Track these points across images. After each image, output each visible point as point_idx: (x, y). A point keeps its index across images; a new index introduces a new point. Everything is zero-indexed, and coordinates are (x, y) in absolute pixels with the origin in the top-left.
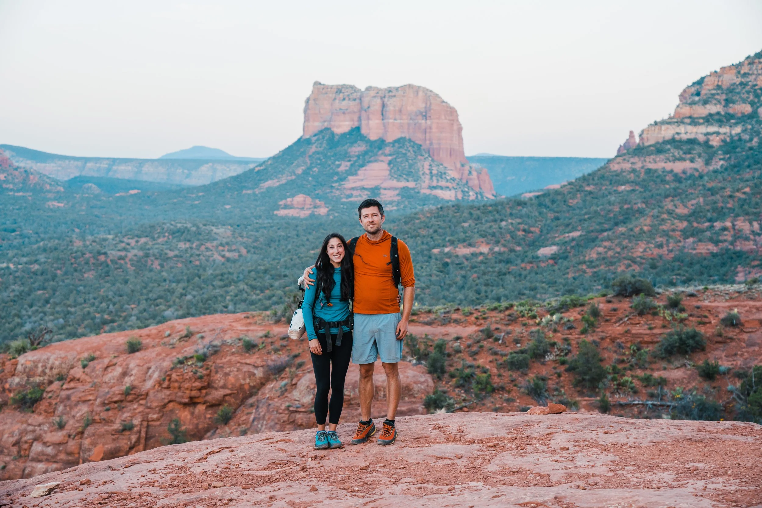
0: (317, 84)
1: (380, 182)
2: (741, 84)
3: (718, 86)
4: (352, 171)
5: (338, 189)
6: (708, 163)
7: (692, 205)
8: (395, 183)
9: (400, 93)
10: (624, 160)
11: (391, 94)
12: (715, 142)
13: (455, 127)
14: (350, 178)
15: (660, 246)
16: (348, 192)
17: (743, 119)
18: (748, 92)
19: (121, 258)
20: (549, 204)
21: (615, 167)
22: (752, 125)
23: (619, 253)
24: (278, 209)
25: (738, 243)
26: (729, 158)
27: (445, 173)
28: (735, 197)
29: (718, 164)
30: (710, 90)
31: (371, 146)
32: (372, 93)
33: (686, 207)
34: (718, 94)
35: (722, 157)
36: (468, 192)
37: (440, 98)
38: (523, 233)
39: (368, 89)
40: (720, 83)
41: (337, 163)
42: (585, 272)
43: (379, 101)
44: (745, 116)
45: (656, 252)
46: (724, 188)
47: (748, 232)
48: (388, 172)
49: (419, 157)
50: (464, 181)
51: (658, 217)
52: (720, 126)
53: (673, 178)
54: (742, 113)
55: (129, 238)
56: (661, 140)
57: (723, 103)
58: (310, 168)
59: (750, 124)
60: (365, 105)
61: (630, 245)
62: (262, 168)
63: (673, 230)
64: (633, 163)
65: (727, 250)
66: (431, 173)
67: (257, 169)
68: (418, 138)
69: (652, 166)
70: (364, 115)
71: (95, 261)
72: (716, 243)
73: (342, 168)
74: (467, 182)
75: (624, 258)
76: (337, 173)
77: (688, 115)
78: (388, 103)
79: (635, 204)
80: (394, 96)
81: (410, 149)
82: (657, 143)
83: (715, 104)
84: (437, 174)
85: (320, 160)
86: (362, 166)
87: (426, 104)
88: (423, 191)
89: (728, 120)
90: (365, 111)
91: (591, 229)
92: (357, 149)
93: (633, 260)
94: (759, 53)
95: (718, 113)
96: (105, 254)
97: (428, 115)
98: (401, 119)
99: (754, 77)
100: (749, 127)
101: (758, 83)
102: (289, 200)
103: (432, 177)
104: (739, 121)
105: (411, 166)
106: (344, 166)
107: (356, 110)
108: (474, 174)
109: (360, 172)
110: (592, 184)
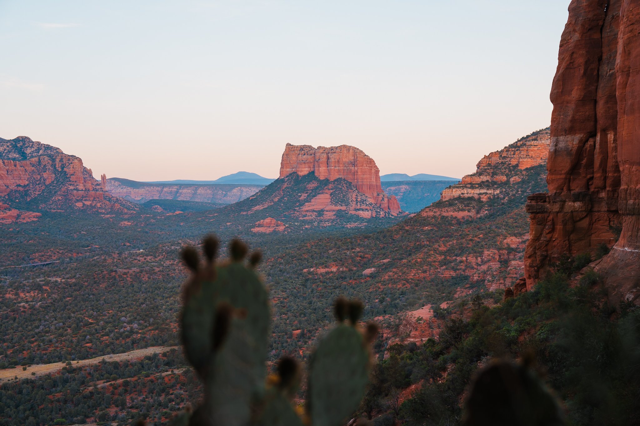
0: (288, 145)
1: (325, 206)
2: (502, 163)
3: (489, 164)
4: (308, 200)
5: (298, 211)
6: (478, 212)
7: (450, 245)
8: (333, 207)
9: (338, 150)
10: (430, 210)
11: (332, 151)
12: (484, 199)
13: (373, 171)
14: (306, 204)
15: (425, 272)
16: (304, 213)
17: (502, 185)
18: (505, 168)
19: (125, 274)
20: (382, 238)
21: (425, 214)
22: (506, 189)
23: (400, 276)
24: (254, 228)
25: (467, 271)
26: (491, 209)
27: (365, 200)
28: (473, 240)
29: (484, 212)
30: (484, 166)
31: (320, 184)
32: (321, 151)
33: (446, 246)
34: (488, 169)
35: (487, 209)
36: (380, 212)
37: (363, 153)
38: (360, 259)
39: (319, 148)
40: (490, 162)
41: (299, 194)
42: (379, 288)
43: (325, 155)
44: (503, 183)
45: (422, 275)
46: (468, 235)
47: (474, 264)
48: (330, 200)
49: (350, 190)
50: (378, 205)
51: (427, 253)
52: (488, 189)
53: (456, 222)
54: (501, 181)
55: (141, 257)
56: (452, 198)
57: (491, 174)
58: (283, 198)
59: (504, 188)
60: (317, 159)
61: (407, 271)
62: (254, 197)
63: (435, 262)
64: (435, 212)
65: (461, 275)
66: (357, 200)
67: (251, 198)
68: (350, 178)
69: (445, 214)
70: (316, 164)
71: (108, 276)
72: (455, 270)
73: (302, 198)
74: (380, 205)
75: (402, 279)
76: (299, 201)
77: (469, 182)
78: (331, 157)
79: (423, 242)
80: (335, 152)
81: (344, 185)
82: (450, 199)
83: (486, 176)
84: (361, 201)
85: (289, 192)
86: (314, 196)
87: (355, 157)
88: (350, 212)
89: (493, 185)
90: (317, 161)
91: (396, 257)
92: (312, 185)
93: (407, 281)
94: (512, 145)
95: (487, 181)
96: (116, 271)
97: (356, 164)
98: (339, 167)
99: (509, 159)
100: (504, 190)
101: (511, 163)
102: (262, 221)
103: (357, 203)
104: (499, 186)
105: (344, 196)
106: (304, 196)
107: (311, 161)
108: (386, 200)
109: (312, 200)
110: (409, 225)
